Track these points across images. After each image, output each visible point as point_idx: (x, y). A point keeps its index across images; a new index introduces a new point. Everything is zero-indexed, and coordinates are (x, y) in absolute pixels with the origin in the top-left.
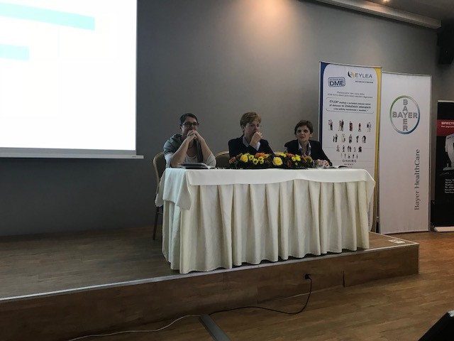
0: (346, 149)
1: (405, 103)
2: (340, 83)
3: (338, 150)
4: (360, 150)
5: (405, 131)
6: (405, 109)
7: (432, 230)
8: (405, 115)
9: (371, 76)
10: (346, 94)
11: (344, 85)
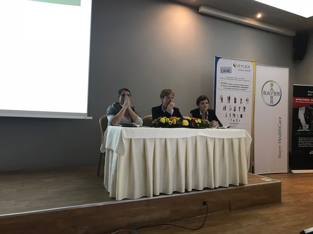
0: (232, 115)
1: (272, 85)
2: (228, 71)
3: (226, 116)
4: (241, 115)
5: (272, 104)
6: (272, 89)
7: (290, 172)
8: (272, 93)
9: (249, 67)
10: (232, 79)
11: (230, 72)
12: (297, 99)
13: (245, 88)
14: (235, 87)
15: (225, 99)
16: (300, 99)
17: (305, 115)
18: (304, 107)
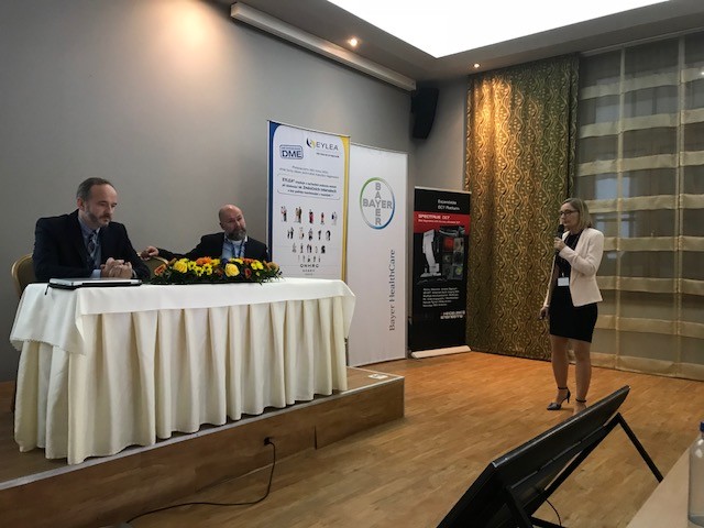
0: (305, 248)
1: (378, 187)
2: (297, 154)
3: (294, 251)
4: (323, 251)
5: (378, 225)
6: (378, 196)
7: (409, 356)
8: (378, 204)
9: (336, 148)
10: (304, 171)
11: (301, 158)
12: (420, 216)
13: (328, 191)
14: (311, 189)
15: (292, 215)
16: (425, 216)
17: (434, 245)
18: (432, 231)
